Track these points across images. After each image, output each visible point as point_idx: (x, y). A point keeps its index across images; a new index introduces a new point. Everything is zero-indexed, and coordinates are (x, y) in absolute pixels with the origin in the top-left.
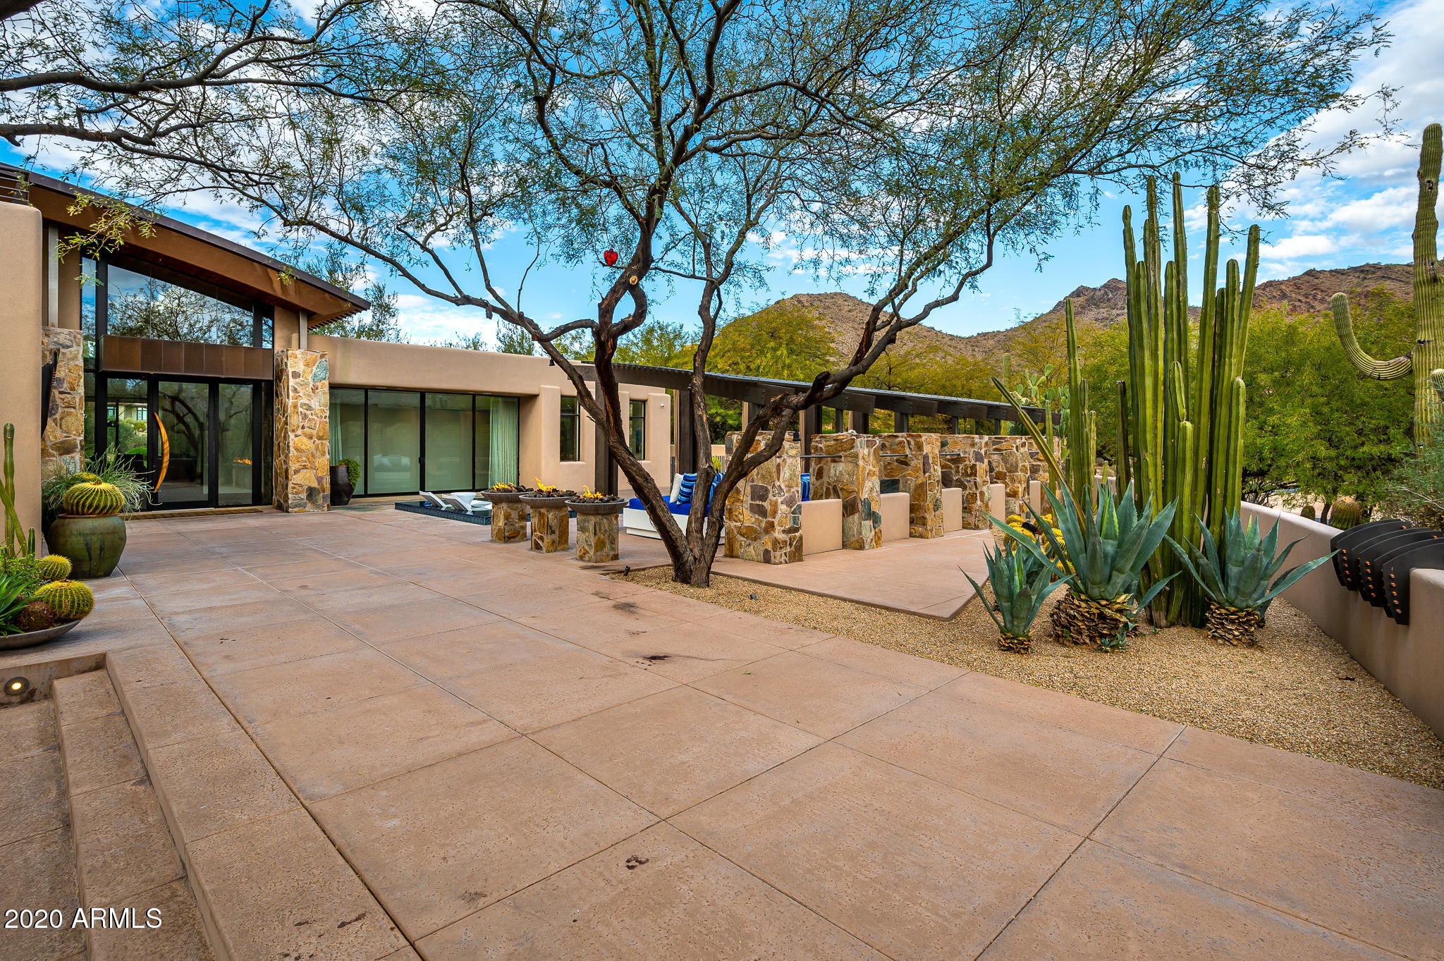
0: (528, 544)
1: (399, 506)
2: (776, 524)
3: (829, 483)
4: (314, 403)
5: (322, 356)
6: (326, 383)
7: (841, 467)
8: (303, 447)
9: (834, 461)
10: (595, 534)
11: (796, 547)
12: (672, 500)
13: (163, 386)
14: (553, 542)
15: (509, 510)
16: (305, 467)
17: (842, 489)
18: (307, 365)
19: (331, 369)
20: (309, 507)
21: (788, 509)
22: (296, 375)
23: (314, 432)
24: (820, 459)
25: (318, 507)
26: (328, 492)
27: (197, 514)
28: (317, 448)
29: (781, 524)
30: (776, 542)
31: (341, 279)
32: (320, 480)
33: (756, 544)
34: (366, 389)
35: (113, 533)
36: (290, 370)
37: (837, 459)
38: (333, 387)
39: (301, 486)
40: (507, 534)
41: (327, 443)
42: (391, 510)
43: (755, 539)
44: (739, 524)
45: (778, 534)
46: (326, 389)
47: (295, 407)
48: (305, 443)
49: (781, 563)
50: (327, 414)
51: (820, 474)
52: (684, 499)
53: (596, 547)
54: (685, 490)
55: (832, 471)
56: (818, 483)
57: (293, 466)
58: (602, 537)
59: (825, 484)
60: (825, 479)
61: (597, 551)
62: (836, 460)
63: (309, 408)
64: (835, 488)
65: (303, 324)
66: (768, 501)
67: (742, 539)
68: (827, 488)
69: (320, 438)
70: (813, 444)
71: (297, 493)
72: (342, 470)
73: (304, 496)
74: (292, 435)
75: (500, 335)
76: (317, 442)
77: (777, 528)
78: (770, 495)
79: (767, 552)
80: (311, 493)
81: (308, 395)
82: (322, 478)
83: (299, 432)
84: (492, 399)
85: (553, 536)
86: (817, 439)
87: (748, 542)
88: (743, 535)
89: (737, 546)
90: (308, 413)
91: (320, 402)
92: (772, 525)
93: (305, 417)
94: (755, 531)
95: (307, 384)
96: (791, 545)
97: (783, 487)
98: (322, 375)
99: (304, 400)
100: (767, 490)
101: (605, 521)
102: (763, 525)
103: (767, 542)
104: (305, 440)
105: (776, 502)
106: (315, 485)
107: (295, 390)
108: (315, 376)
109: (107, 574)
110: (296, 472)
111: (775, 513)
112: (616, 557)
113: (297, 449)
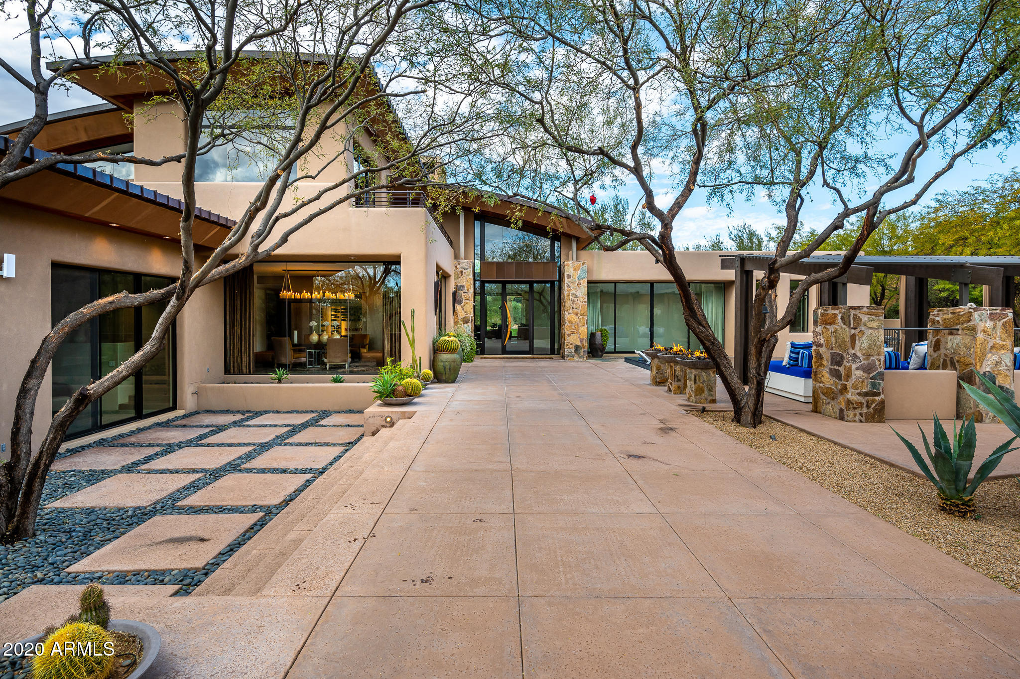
0: (665, 388)
1: (627, 360)
2: (849, 386)
3: (945, 355)
4: (579, 293)
5: (583, 264)
6: (585, 280)
7: (958, 339)
8: (573, 320)
9: (951, 334)
10: (695, 382)
11: (875, 409)
12: (784, 364)
13: (508, 286)
14: (679, 387)
15: (660, 364)
16: (573, 333)
17: (958, 361)
18: (575, 270)
19: (589, 271)
20: (576, 357)
21: (866, 375)
22: (569, 276)
23: (579, 311)
24: (937, 331)
25: (581, 357)
26: (586, 349)
27: (522, 358)
28: (580, 322)
29: (855, 387)
30: (849, 402)
31: (621, 209)
32: (582, 341)
33: (833, 402)
34: (615, 283)
35: (454, 362)
36: (566, 274)
37: (955, 332)
38: (589, 282)
39: (571, 344)
40: (658, 380)
41: (586, 318)
42: (622, 362)
43: (833, 399)
44: (821, 385)
45: (851, 395)
46: (586, 284)
47: (568, 296)
48: (574, 318)
49: (855, 421)
50: (586, 300)
51: (937, 346)
52: (792, 362)
53: (696, 392)
54: (792, 355)
55: (949, 344)
56: (935, 355)
57: (567, 332)
58: (701, 385)
59: (942, 356)
60: (942, 351)
61: (696, 395)
62: (953, 332)
63: (576, 296)
64: (952, 360)
65: (574, 245)
66: (843, 366)
67: (824, 398)
68: (945, 360)
69: (582, 315)
70: (931, 317)
71: (569, 348)
72: (598, 335)
73: (573, 350)
74: (566, 313)
75: (732, 236)
76: (581, 317)
77: (851, 391)
78: (845, 361)
79: (841, 410)
80: (577, 348)
81: (576, 289)
82: (583, 340)
83: (571, 311)
84: (703, 285)
85: (679, 383)
86: (935, 312)
87: (828, 400)
88: (824, 395)
89: (820, 403)
90: (575, 299)
91: (582, 292)
92: (845, 388)
93: (574, 302)
94: (833, 392)
95: (575, 282)
96: (868, 407)
97: (859, 354)
98: (583, 276)
99: (573, 292)
100: (842, 357)
101: (703, 374)
102: (839, 387)
103: (841, 402)
104: (574, 316)
105: (850, 368)
106: (579, 344)
107: (568, 286)
108: (579, 276)
109: (453, 382)
110: (569, 335)
111: (848, 376)
112: (714, 401)
113: (569, 322)
